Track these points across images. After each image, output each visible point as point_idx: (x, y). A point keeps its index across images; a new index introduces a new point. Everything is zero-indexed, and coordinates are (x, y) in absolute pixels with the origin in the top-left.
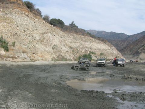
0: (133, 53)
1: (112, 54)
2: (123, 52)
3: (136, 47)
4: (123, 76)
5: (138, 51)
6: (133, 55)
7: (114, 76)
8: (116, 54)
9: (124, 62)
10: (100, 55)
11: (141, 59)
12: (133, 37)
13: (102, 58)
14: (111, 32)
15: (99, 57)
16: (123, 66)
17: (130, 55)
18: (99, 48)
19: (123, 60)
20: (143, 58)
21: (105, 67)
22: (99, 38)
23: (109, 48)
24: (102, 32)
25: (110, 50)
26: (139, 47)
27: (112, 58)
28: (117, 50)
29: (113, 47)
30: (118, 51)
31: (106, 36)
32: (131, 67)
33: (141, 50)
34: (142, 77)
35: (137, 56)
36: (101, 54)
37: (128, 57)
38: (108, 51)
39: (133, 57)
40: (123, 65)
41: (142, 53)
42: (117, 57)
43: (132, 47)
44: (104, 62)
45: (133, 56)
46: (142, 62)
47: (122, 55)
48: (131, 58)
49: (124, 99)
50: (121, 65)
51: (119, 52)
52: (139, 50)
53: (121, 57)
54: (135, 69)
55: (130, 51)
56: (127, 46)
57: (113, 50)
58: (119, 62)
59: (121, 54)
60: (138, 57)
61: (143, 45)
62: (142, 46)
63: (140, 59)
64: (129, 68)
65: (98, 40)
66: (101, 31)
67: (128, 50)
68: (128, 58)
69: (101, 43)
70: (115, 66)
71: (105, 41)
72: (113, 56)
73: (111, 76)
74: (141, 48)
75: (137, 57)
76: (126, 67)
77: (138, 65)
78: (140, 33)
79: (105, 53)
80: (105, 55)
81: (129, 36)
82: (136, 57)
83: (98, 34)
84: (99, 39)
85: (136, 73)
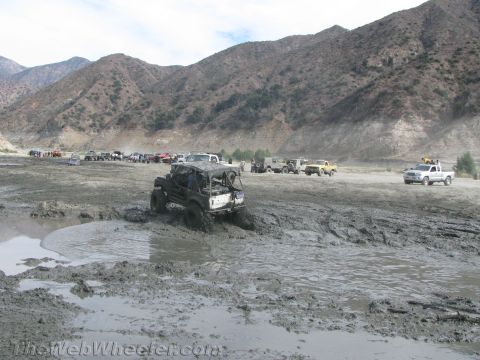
0: (37, 128)
2: (5, 124)
3: (48, 107)
5: (56, 119)
6: (38, 132)
12: (41, 75)
17: (29, 132)
20: (70, 146)
26: (57, 107)
33: (65, 118)
35: (51, 135)
37: (21, 140)
39: (38, 140)
41: (68, 128)
43: (34, 105)
45: (38, 136)
48: (29, 143)
52: (59, 119)
55: (29, 121)
56: (19, 103)
60: (53, 142)
61: (72, 103)
62: (67, 107)
63: (62, 145)
67: (21, 116)
68: (20, 144)
74: (66, 113)
75: (51, 139)
78: (63, 63)
81: (27, 71)
82: (49, 140)
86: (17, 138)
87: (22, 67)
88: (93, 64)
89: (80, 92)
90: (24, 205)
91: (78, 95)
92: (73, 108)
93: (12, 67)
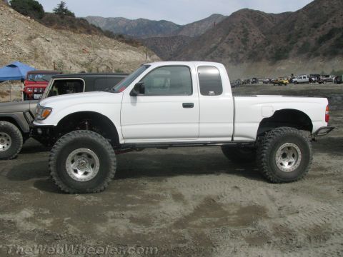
3: (199, 52)
5: (206, 59)
12: (192, 29)
24: (117, 20)
26: (205, 51)
31: (127, 29)
43: (190, 51)
52: (208, 59)
56: (179, 51)
61: (215, 47)
62: (212, 50)
66: (115, 18)
74: (212, 54)
78: (206, 19)
81: (182, 28)
83: (110, 26)
87: (179, 26)
88: (228, 18)
89: (220, 39)
91: (219, 41)
92: (217, 51)
93: (171, 27)
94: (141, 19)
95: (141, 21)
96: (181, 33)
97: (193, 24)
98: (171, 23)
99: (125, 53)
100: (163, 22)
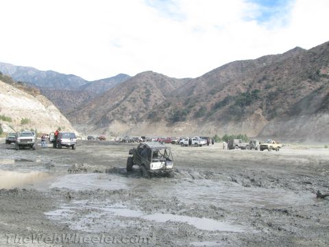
0: (95, 121)
1: (49, 122)
2: (75, 119)
3: (102, 107)
4: (71, 165)
5: (107, 115)
6: (96, 124)
7: (53, 166)
8: (59, 122)
9: (75, 140)
10: (22, 124)
11: (112, 134)
12: (98, 86)
13: (26, 131)
14: (48, 71)
15: (20, 128)
16: (73, 149)
17: (89, 124)
18: (21, 106)
19: (72, 136)
20: (116, 133)
21: (34, 149)
22: (19, 83)
23: (44, 109)
24: (27, 69)
25: (44, 112)
26: (108, 107)
27: (50, 131)
28: (60, 113)
29: (53, 107)
30: (64, 115)
31: (36, 79)
32: (88, 151)
33: (113, 114)
34: (105, 168)
35: (104, 126)
36: (24, 122)
37: (84, 129)
38: (42, 114)
39: (95, 129)
40: (72, 146)
41: (116, 121)
42: (60, 129)
43: (93, 106)
44: (31, 140)
45: (96, 126)
46: (113, 140)
47: (73, 125)
48: (90, 131)
49: (70, 197)
50: (67, 146)
51: (64, 118)
52: (109, 115)
53: (68, 128)
54: (96, 155)
55: (90, 117)
56: (83, 105)
57: (52, 112)
58: (64, 141)
59: (68, 122)
60: (105, 130)
61: (118, 105)
62: (115, 107)
63: (111, 132)
64: (83, 151)
65: (19, 88)
66: (25, 68)
67: (85, 113)
68: (84, 131)
69: (23, 95)
70: (55, 147)
71: (33, 92)
72: (51, 127)
73: (49, 166)
74: (113, 111)
75: (103, 129)
76: (78, 149)
77: (104, 146)
78: (112, 77)
79: (33, 119)
80: (34, 124)
81: (89, 84)
83: (19, 75)
84: (20, 86)
85: (96, 161)
86: (82, 128)
87: (86, 81)
88: (132, 79)
89: (123, 97)
90: (66, 165)
91: (122, 99)
92: (118, 108)
93: (79, 82)
94: (51, 71)
95: (50, 73)
96: (87, 89)
97: (99, 81)
98: (79, 78)
99: (19, 100)
100: (71, 76)
